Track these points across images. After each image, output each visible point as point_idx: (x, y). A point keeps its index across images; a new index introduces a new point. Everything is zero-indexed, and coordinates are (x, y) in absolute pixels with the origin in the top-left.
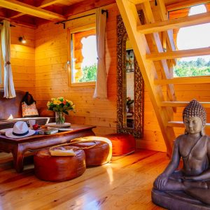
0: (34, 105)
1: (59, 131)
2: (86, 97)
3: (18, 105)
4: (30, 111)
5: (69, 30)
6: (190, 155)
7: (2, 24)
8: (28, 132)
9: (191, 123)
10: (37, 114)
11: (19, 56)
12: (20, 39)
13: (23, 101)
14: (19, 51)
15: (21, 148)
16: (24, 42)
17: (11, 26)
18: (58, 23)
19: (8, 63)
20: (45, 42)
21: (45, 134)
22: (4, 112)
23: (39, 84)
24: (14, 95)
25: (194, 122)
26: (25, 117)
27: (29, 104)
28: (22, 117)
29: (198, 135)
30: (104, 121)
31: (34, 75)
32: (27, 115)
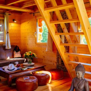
0: (19, 52)
1: (28, 69)
2: (43, 49)
3: (12, 52)
4: (17, 55)
5: (36, 17)
6: (77, 87)
7: (5, 14)
8: (14, 69)
9: (78, 74)
10: (21, 57)
11: (13, 28)
12: (14, 20)
13: (14, 50)
14: (13, 26)
15: (10, 76)
16: (15, 22)
17: (9, 14)
18: (31, 14)
19: (8, 33)
20: (25, 21)
21: (22, 70)
22: (6, 56)
23: (22, 42)
24: (10, 47)
25: (79, 73)
26: (15, 58)
27: (17, 51)
28: (13, 58)
29: (81, 79)
30: (51, 62)
31: (20, 37)
32: (16, 57)
